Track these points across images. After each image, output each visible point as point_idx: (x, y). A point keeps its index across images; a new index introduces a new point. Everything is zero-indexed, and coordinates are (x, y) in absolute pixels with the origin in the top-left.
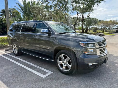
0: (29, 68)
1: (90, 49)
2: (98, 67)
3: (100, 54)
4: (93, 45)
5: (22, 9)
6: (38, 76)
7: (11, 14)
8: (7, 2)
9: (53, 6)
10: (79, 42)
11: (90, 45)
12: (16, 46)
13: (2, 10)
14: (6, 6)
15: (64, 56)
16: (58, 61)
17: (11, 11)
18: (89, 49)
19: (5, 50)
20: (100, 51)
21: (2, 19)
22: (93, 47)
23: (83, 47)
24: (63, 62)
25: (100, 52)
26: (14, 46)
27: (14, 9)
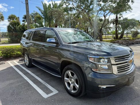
0: (35, 84)
1: (103, 66)
2: (120, 89)
3: (118, 72)
4: (106, 60)
5: (42, 13)
6: (40, 95)
7: (34, 20)
8: (28, 7)
9: (74, 8)
10: (88, 56)
11: (102, 60)
12: (27, 56)
13: (25, 16)
14: (27, 11)
15: (71, 73)
16: (65, 78)
17: (34, 16)
18: (101, 65)
19: (19, 61)
20: (118, 68)
21: (24, 26)
22: (107, 63)
23: (92, 62)
24: (71, 80)
25: (118, 70)
26: (25, 57)
27: (36, 14)
